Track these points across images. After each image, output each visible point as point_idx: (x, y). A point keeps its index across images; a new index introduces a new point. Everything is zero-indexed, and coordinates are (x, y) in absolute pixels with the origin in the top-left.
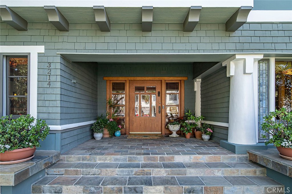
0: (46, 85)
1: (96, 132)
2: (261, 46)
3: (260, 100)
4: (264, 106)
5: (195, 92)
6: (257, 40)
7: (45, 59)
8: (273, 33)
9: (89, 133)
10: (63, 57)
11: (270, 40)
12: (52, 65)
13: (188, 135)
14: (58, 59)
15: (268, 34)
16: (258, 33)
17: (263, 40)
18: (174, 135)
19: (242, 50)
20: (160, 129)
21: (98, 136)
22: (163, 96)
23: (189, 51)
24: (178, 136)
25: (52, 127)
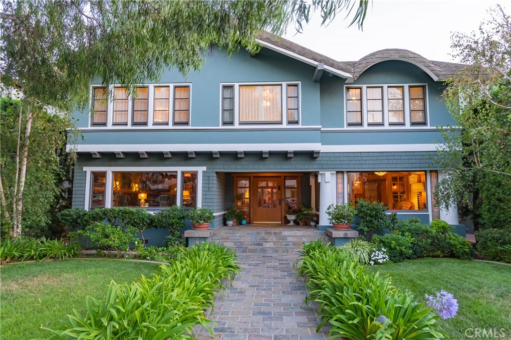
0: (206, 189)
1: (228, 220)
2: (333, 166)
3: (337, 198)
4: (341, 201)
5: (311, 186)
6: (331, 162)
7: (206, 175)
8: (341, 159)
9: (222, 221)
10: (217, 173)
11: (338, 162)
12: (210, 178)
13: (301, 223)
14: (215, 175)
15: (337, 159)
16: (331, 159)
17: (334, 162)
18: (292, 223)
19: (322, 169)
20: (280, 219)
21: (230, 223)
22: (283, 190)
23: (290, 169)
24: (294, 224)
25: (214, 214)
